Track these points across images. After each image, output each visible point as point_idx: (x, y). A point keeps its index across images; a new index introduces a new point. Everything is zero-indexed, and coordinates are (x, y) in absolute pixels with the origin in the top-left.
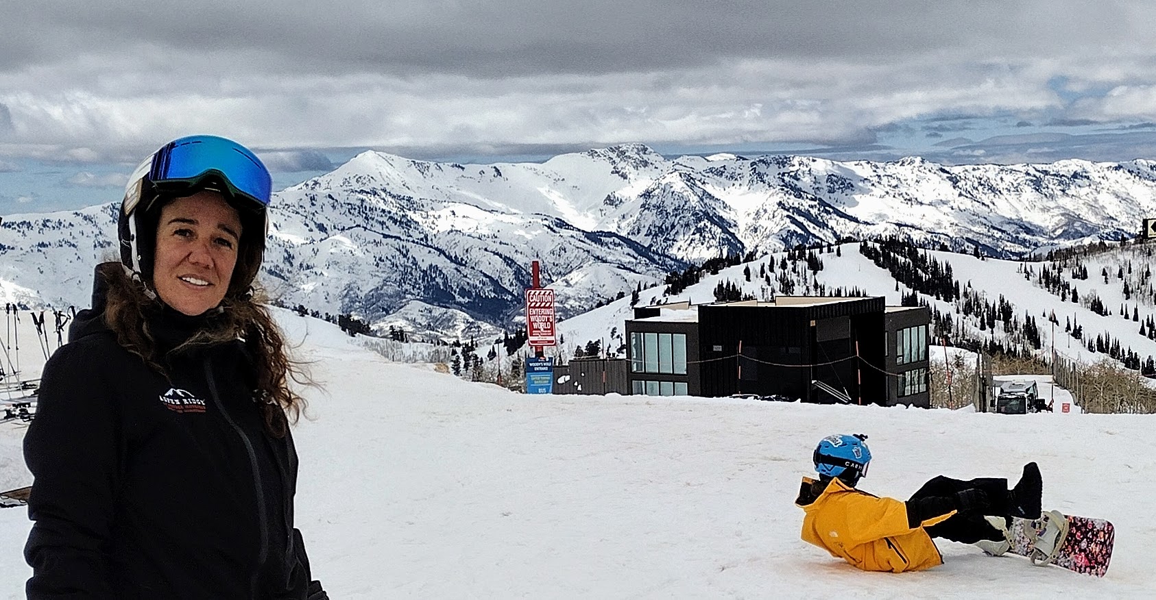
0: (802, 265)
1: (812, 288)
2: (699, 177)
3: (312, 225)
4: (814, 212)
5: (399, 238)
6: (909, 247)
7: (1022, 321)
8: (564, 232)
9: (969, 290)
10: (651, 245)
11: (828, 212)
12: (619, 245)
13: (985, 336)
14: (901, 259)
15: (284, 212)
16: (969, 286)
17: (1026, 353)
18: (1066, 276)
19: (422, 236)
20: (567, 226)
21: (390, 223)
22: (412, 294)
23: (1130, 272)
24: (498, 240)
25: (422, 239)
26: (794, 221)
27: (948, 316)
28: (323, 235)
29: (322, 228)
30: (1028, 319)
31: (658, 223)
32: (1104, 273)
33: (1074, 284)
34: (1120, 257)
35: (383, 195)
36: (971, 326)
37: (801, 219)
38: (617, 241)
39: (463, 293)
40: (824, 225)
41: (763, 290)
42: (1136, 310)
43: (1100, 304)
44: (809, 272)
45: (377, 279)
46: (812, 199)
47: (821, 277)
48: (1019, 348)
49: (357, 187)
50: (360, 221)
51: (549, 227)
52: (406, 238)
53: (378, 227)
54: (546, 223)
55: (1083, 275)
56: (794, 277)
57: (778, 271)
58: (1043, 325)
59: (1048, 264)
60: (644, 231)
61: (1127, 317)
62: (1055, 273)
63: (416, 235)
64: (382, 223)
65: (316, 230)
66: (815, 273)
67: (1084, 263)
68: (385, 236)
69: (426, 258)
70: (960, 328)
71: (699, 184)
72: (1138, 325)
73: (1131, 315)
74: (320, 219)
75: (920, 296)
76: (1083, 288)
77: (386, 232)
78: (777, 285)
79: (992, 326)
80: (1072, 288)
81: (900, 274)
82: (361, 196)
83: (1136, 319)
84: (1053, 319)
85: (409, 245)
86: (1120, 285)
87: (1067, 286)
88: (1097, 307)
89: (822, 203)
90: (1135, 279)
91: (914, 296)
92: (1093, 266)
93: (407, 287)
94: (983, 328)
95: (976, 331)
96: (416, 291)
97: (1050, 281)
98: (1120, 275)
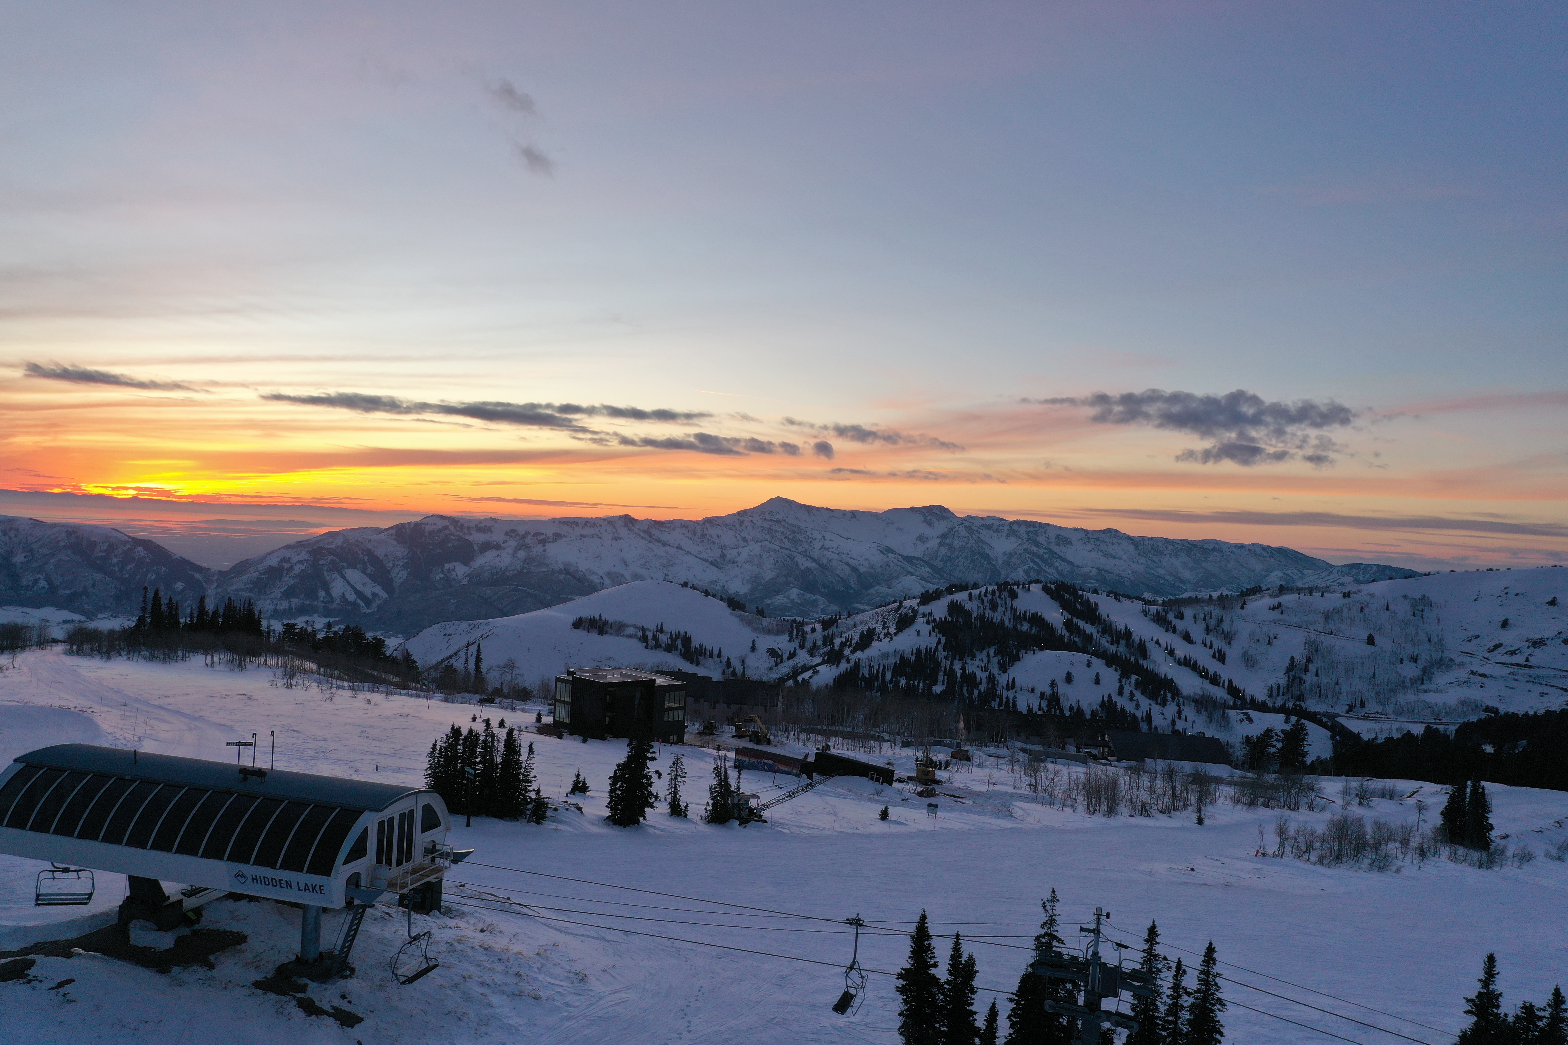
0: (1005, 594)
1: (1009, 609)
2: (976, 529)
3: (739, 537)
4: (1046, 556)
5: (790, 550)
6: (1072, 590)
7: (1137, 640)
8: (891, 555)
9: (1107, 619)
10: (943, 568)
11: (1055, 558)
12: (923, 566)
13: (1113, 649)
14: (1067, 596)
15: (724, 529)
16: (1108, 617)
17: (1137, 662)
18: (1171, 616)
19: (804, 549)
20: (893, 552)
21: (785, 540)
22: (794, 584)
23: (1211, 618)
24: (849, 556)
25: (803, 551)
26: (1033, 561)
27: (1091, 633)
28: (745, 544)
29: (744, 540)
30: (1141, 640)
31: (949, 554)
32: (1195, 617)
33: (1175, 621)
34: (1206, 608)
35: (783, 523)
36: (1104, 642)
37: (1037, 560)
38: (922, 563)
39: (824, 586)
40: (1051, 565)
41: (978, 607)
42: (1211, 642)
43: (1189, 635)
44: (1008, 599)
45: (774, 573)
46: (1045, 549)
47: (1016, 603)
48: (1133, 658)
49: (768, 517)
50: (768, 537)
51: (881, 551)
52: (793, 550)
53: (778, 543)
54: (880, 548)
55: (1181, 616)
56: (999, 601)
57: (990, 597)
58: (1150, 646)
59: (1160, 608)
60: (939, 559)
61: (1205, 646)
62: (1164, 613)
63: (800, 548)
64: (781, 540)
65: (741, 541)
66: (1012, 600)
67: (1183, 610)
68: (782, 548)
69: (804, 563)
70: (1098, 642)
71: (976, 533)
72: (1212, 652)
73: (1208, 644)
74: (744, 534)
75: (1075, 620)
76: (1180, 625)
77: (783, 546)
78: (987, 604)
79: (1118, 643)
80: (1173, 624)
81: (1065, 605)
82: (770, 523)
83: (1211, 647)
84: (1157, 642)
85: (795, 555)
86: (1204, 625)
87: (1170, 622)
88: (1187, 638)
89: (1051, 551)
90: (1213, 622)
91: (1072, 619)
92: (1188, 612)
93: (791, 579)
94: (1112, 644)
95: (1107, 645)
96: (796, 583)
97: (1160, 620)
98: (1205, 619)
